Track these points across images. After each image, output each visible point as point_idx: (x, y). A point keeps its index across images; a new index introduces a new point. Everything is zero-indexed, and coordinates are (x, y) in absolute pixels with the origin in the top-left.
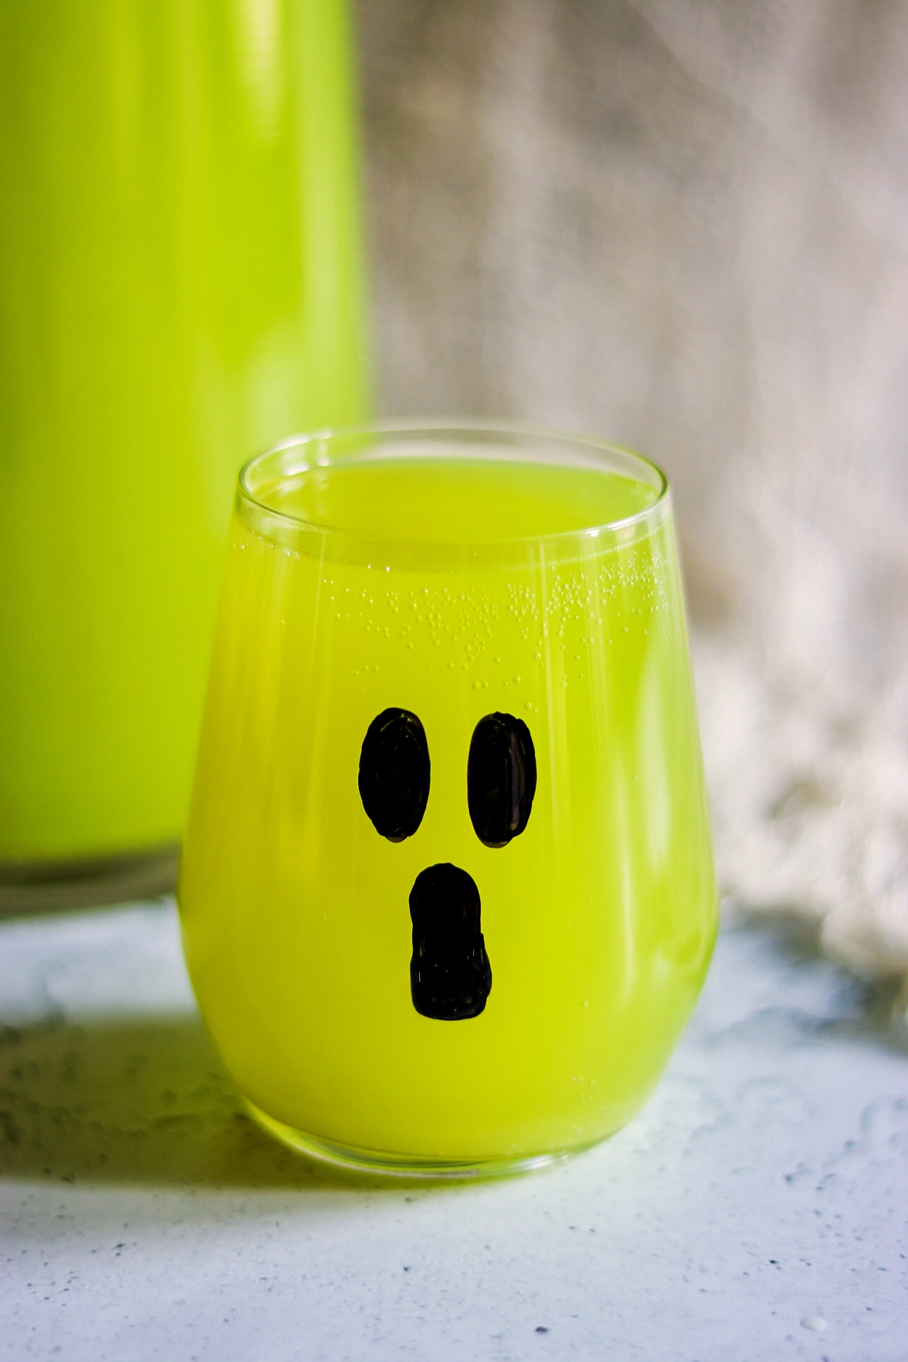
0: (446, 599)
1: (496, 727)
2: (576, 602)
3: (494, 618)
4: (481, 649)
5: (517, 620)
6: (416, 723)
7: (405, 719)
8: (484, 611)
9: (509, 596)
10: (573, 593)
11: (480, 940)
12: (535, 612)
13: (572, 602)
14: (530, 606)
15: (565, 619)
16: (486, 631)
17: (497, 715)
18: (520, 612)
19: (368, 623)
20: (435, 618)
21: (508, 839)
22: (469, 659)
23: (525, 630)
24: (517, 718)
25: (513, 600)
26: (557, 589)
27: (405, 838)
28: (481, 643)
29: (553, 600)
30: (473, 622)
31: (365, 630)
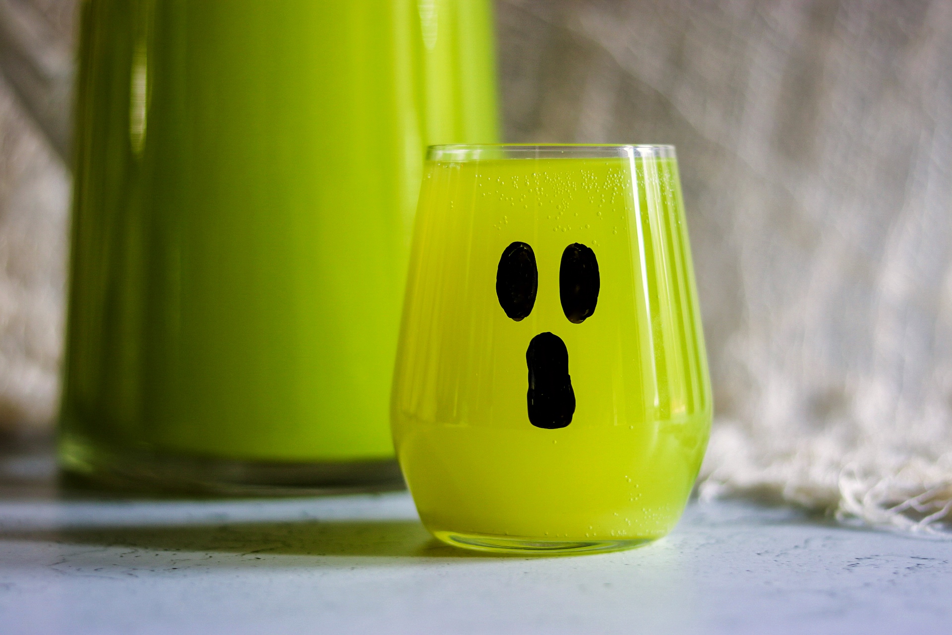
0: (546, 178)
1: (576, 252)
2: (621, 185)
3: (574, 189)
4: (567, 208)
5: (587, 192)
6: (529, 251)
7: (523, 248)
8: (568, 185)
9: (582, 177)
10: (619, 180)
11: (568, 379)
12: (598, 188)
13: (619, 185)
14: (595, 184)
15: (614, 194)
16: (569, 197)
17: (576, 244)
18: (588, 187)
19: (501, 196)
20: (540, 190)
21: (584, 318)
22: (560, 214)
23: (591, 198)
24: (588, 247)
25: (584, 180)
26: (610, 176)
27: (523, 318)
28: (566, 204)
29: (607, 182)
30: (561, 191)
31: (500, 200)
